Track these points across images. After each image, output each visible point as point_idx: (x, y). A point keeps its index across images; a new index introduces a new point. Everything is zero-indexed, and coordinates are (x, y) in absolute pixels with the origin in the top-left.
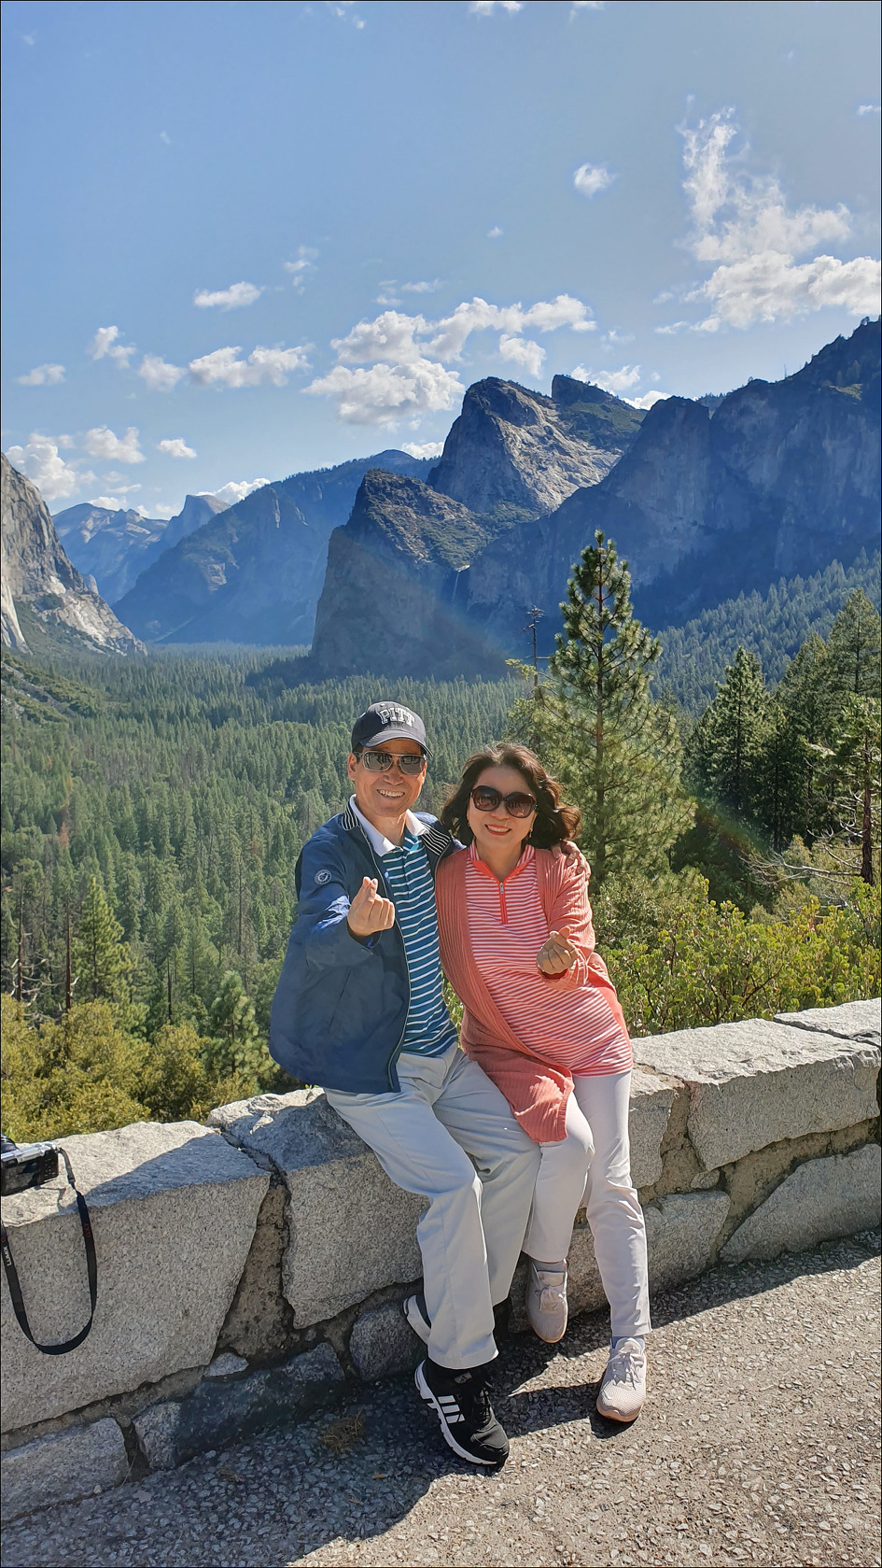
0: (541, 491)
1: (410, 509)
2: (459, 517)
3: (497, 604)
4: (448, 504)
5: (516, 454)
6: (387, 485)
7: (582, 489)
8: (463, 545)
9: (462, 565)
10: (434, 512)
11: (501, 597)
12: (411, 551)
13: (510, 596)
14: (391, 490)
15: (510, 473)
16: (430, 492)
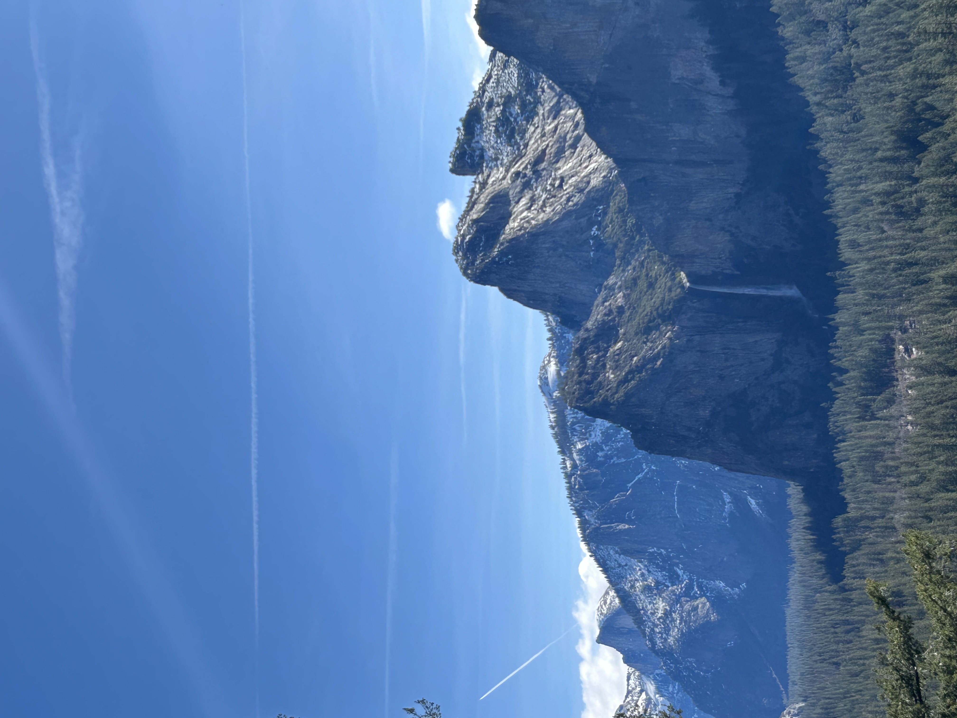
0: (588, 182)
1: (611, 350)
2: (620, 287)
3: (732, 234)
4: (605, 301)
5: (542, 217)
6: (582, 378)
7: (586, 130)
8: (656, 279)
9: (680, 282)
10: (613, 320)
11: (722, 229)
12: (664, 348)
13: (721, 216)
14: (587, 374)
15: (566, 223)
16: (589, 324)
